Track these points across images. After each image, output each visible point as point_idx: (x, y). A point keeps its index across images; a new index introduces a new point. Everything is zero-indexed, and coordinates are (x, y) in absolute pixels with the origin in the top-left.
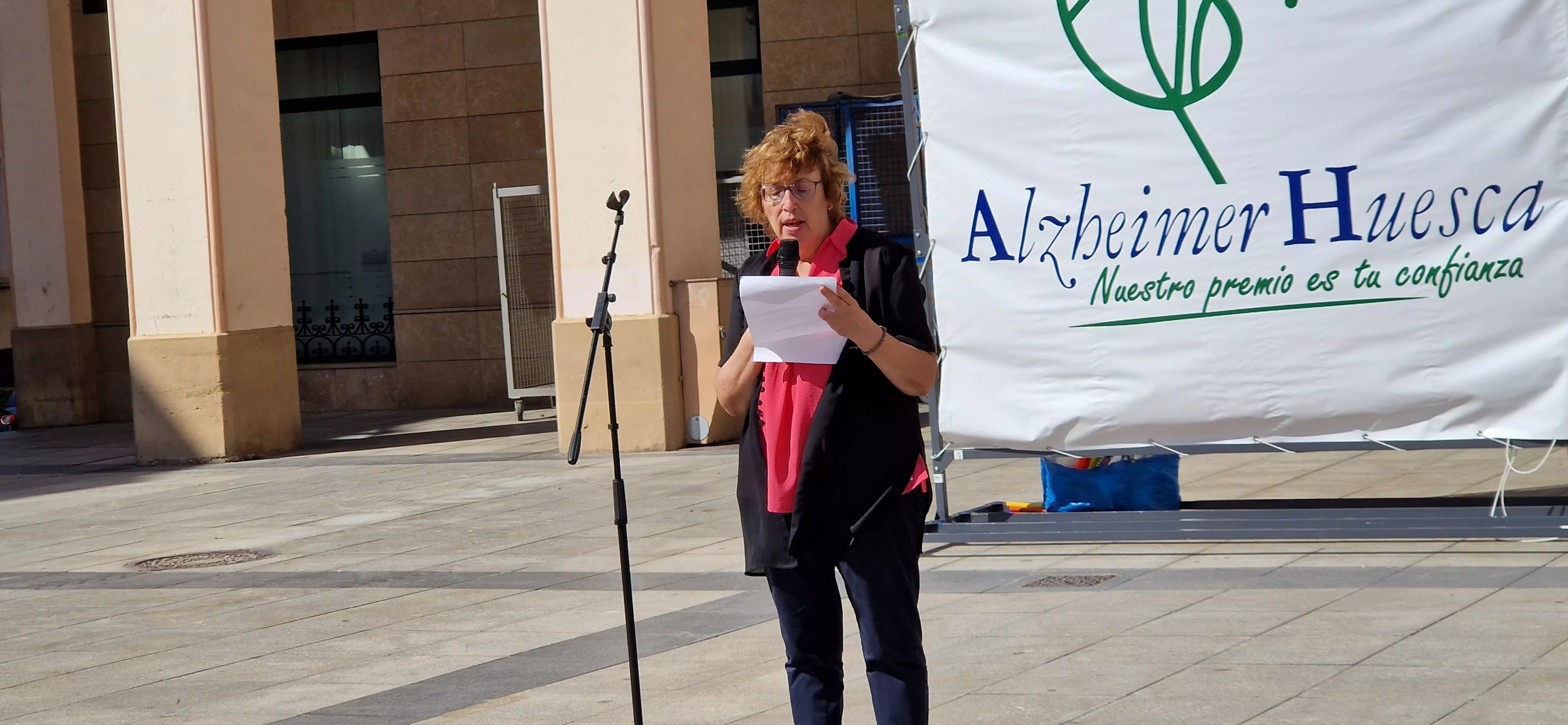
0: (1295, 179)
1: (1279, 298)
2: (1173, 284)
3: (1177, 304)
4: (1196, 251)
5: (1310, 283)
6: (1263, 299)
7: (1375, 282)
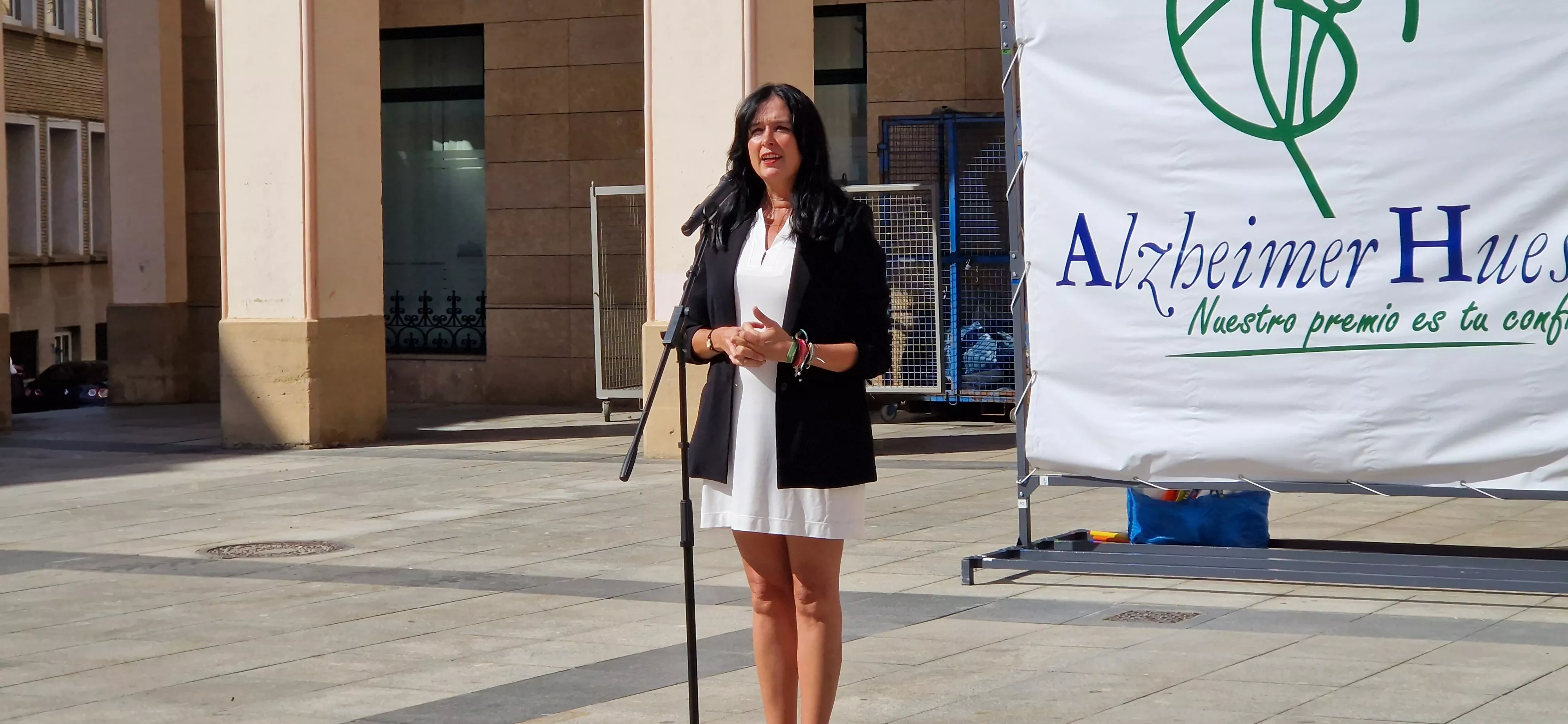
0: (1405, 216)
1: (1382, 336)
2: (1274, 317)
3: (1276, 337)
4: (1300, 284)
5: (1416, 323)
6: (1366, 337)
7: (1482, 325)
